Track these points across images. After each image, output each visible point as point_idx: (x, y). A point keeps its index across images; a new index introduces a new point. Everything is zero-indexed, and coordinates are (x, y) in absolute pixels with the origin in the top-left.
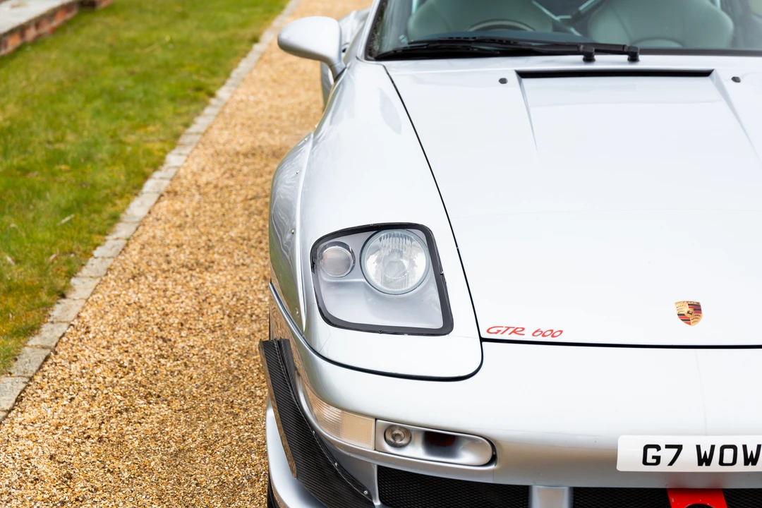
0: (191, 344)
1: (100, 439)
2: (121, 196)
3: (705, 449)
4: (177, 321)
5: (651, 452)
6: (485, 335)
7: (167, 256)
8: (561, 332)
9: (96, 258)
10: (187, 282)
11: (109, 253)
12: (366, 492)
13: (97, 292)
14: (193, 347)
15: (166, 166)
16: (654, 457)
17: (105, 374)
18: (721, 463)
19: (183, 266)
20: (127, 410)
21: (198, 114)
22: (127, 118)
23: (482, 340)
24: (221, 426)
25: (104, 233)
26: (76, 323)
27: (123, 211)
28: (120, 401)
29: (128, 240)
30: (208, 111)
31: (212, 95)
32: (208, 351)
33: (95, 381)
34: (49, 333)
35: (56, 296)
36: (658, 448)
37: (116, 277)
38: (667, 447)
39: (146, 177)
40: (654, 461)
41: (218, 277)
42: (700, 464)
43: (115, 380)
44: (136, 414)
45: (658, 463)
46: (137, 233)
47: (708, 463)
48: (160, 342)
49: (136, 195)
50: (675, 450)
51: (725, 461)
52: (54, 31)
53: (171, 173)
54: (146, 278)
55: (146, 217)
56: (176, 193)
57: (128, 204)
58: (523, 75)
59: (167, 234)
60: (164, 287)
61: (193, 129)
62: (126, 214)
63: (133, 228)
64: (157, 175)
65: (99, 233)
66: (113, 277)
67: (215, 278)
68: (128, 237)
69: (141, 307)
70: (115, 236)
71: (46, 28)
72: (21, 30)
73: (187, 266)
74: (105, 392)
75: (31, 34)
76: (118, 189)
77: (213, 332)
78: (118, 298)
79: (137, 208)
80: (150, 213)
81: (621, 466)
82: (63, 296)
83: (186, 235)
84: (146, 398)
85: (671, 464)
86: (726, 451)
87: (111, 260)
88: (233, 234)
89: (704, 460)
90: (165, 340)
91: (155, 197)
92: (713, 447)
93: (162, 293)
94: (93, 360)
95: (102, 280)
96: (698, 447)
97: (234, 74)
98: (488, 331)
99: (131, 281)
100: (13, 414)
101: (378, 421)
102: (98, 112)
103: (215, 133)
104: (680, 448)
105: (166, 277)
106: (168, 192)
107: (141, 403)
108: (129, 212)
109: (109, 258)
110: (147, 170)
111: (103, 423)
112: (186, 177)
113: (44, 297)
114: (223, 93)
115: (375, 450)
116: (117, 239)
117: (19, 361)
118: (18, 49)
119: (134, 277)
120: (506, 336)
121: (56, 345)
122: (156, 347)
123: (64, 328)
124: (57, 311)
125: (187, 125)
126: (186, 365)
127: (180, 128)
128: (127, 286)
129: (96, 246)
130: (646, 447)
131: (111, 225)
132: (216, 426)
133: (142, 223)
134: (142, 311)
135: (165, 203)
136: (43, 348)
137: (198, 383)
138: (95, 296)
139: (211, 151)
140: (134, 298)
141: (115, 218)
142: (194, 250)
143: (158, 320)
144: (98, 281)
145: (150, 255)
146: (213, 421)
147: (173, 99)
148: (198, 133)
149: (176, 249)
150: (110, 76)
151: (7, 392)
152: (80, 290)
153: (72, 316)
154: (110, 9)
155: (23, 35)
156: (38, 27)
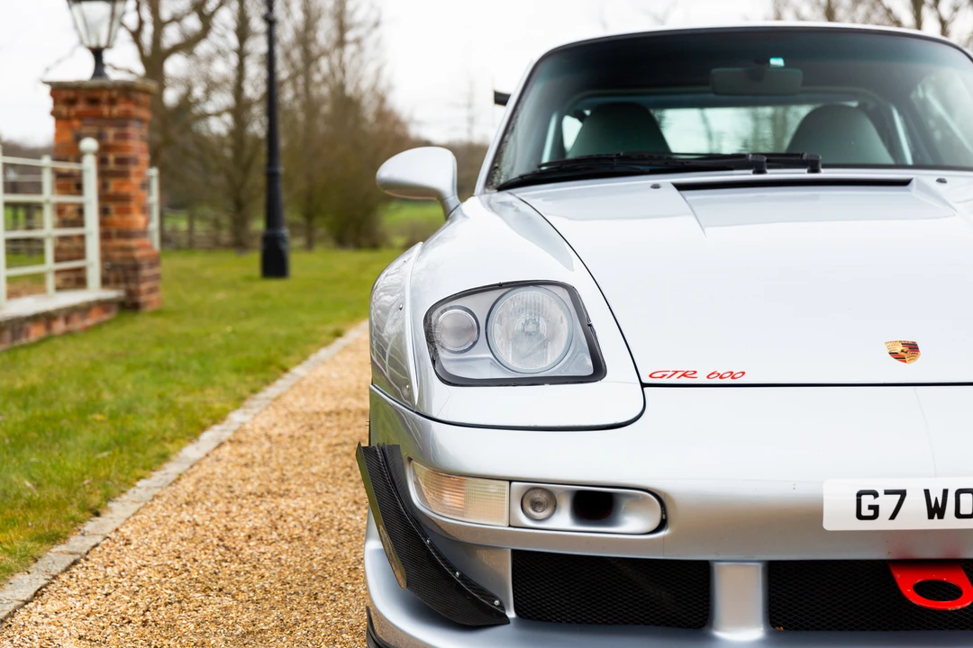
0: (262, 550)
1: (145, 623)
2: (172, 441)
3: (936, 495)
4: (242, 534)
5: (867, 500)
6: (646, 380)
7: (230, 487)
8: (743, 373)
9: (139, 488)
10: (257, 506)
11: (156, 485)
12: (497, 602)
13: (141, 514)
14: (264, 553)
15: (227, 422)
16: (870, 507)
17: (152, 575)
18: (958, 515)
19: (250, 494)
20: (180, 602)
21: (267, 383)
22: (179, 383)
23: (643, 385)
24: (301, 613)
25: (150, 468)
26: (113, 536)
27: (174, 453)
28: (170, 595)
29: (180, 475)
30: (279, 382)
31: (285, 370)
32: (283, 557)
33: (137, 580)
34: (77, 543)
35: (89, 514)
36: (875, 495)
37: (166, 502)
38: (887, 492)
39: (203, 428)
40: (871, 513)
41: (295, 501)
42: (931, 517)
43: (164, 580)
44: (191, 605)
45: (875, 516)
46: (192, 470)
47: (941, 516)
48: (222, 550)
49: (190, 441)
50: (898, 497)
51: (963, 512)
52: (87, 329)
53: (235, 427)
54: (203, 504)
55: (202, 459)
56: (240, 442)
57: (180, 449)
58: (681, 187)
59: (229, 471)
60: (226, 510)
61: (261, 395)
62: (177, 456)
63: (187, 466)
64: (217, 428)
65: (144, 468)
66: (160, 502)
67: (292, 503)
68: (180, 471)
69: (197, 525)
70: (163, 472)
71: (78, 325)
72: (47, 318)
73: (255, 494)
74: (151, 587)
75: (59, 326)
76: (168, 434)
77: (290, 542)
78: (167, 519)
79: (191, 452)
80: (207, 455)
81: (829, 524)
82: (97, 514)
83: (253, 471)
84: (204, 591)
85: (893, 517)
86: (963, 496)
87: (159, 490)
88: (314, 470)
89: (936, 511)
90: (227, 548)
91: (214, 444)
92: (945, 492)
93: (224, 515)
94: (134, 565)
95: (146, 504)
96: (927, 492)
97: (313, 358)
98: (651, 376)
99: (184, 506)
100: (31, 605)
101: (513, 484)
102: (142, 379)
103: (289, 398)
104: (903, 494)
105: (229, 502)
106: (231, 441)
107: (199, 596)
108: (181, 455)
109: (156, 487)
110: (205, 421)
111: (148, 610)
112: (253, 431)
113: (73, 511)
114: (299, 371)
115: (510, 526)
116: (166, 474)
117: (40, 562)
118: (41, 341)
119: (187, 503)
120: (674, 380)
121: (88, 553)
122: (217, 553)
123: (99, 539)
124: (90, 526)
125: (254, 391)
126: (254, 567)
127: (245, 392)
128: (179, 509)
129: (138, 479)
130: (859, 495)
131: (160, 463)
132: (295, 613)
133: (198, 462)
134: (197, 528)
135: (227, 448)
136: (71, 553)
137: (272, 581)
138: (138, 517)
139: (283, 412)
140: (187, 518)
141: (164, 458)
142: (265, 483)
143: (218, 534)
144: (142, 504)
145: (208, 486)
146: (292, 609)
147: (237, 370)
148: (267, 398)
149: (241, 482)
150: (157, 354)
151: (24, 586)
152: (119, 511)
153: (108, 530)
154: (158, 313)
155: (49, 327)
156: (67, 320)
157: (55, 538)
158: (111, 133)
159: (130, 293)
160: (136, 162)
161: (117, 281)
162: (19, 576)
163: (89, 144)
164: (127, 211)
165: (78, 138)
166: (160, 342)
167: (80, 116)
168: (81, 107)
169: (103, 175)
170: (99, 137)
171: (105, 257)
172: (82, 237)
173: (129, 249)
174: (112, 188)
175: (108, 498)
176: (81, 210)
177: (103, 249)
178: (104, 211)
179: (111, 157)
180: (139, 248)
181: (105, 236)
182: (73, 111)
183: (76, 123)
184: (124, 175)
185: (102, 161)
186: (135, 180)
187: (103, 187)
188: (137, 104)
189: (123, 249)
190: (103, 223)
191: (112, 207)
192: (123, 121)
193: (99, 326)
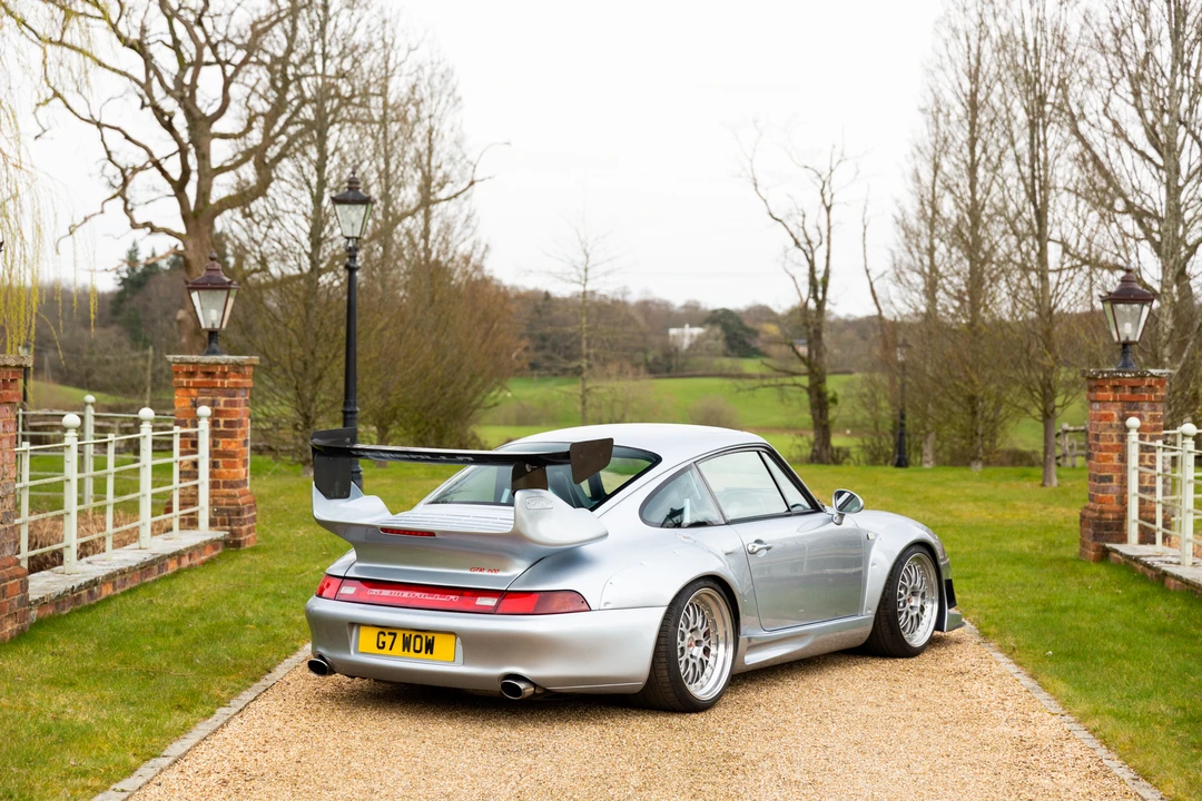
26: (281, 681)
34: (263, 683)
52: (205, 563)
57: (303, 645)
71: (197, 560)
72: (178, 555)
75: (186, 562)
102: (267, 604)
113: (258, 668)
117: (252, 688)
118: (177, 573)
121: (271, 686)
123: (274, 681)
124: (267, 677)
136: (264, 686)
150: (271, 587)
151: (247, 696)
152: (280, 672)
153: (277, 678)
154: (255, 550)
155: (179, 563)
156: (190, 556)
157: (256, 680)
158: (222, 400)
159: (233, 533)
160: (240, 423)
161: (223, 524)
162: (245, 693)
163: (204, 411)
164: (233, 465)
165: (196, 405)
166: (268, 577)
167: (196, 386)
168: (198, 379)
169: (214, 434)
170: (212, 404)
171: (213, 503)
172: (196, 486)
173: (235, 496)
174: (220, 448)
175: (274, 666)
176: (195, 464)
177: (212, 496)
178: (214, 465)
179: (222, 421)
180: (241, 496)
181: (214, 485)
182: (191, 380)
183: (194, 392)
184: (232, 435)
185: (214, 424)
186: (240, 439)
187: (214, 444)
188: (244, 377)
189: (228, 496)
190: (212, 475)
191: (220, 460)
192: (231, 392)
193: (211, 561)
